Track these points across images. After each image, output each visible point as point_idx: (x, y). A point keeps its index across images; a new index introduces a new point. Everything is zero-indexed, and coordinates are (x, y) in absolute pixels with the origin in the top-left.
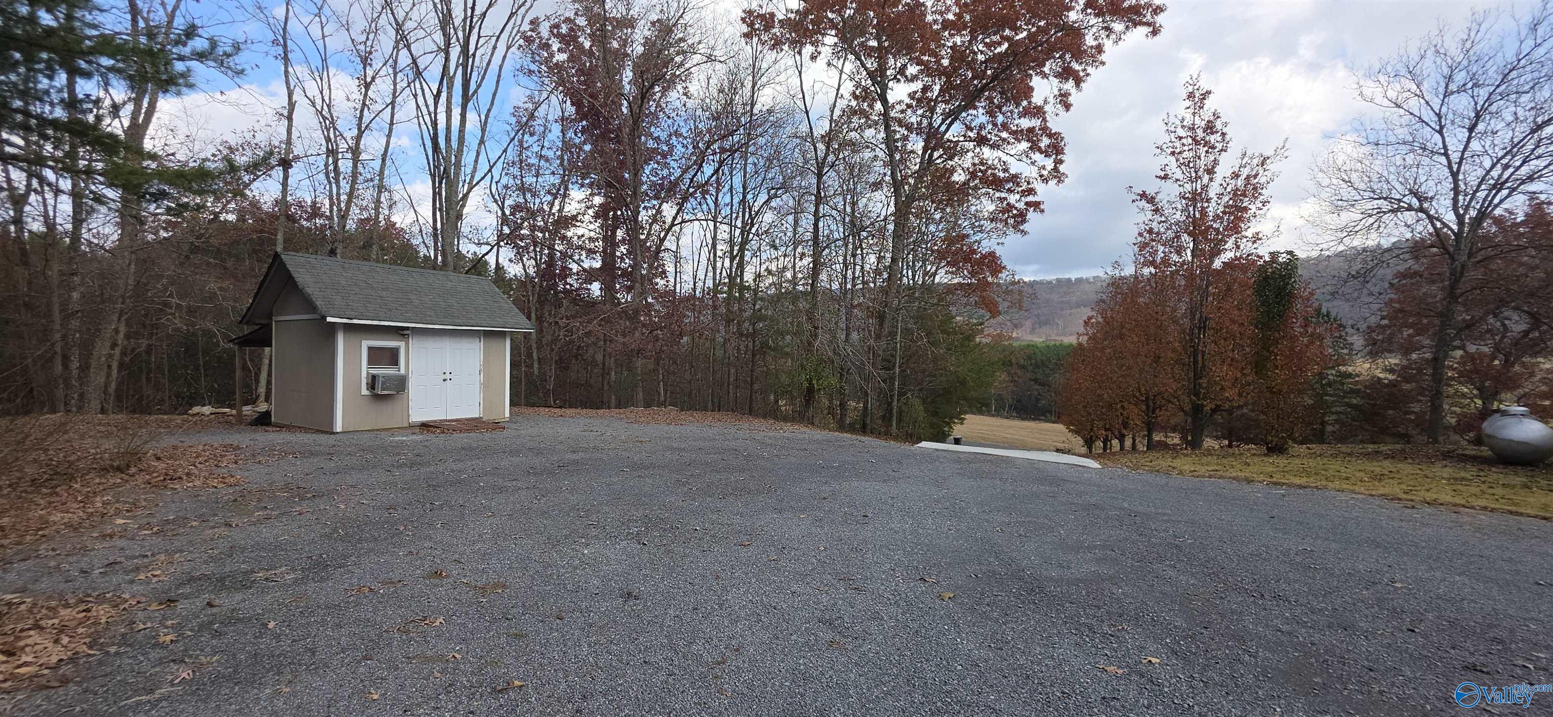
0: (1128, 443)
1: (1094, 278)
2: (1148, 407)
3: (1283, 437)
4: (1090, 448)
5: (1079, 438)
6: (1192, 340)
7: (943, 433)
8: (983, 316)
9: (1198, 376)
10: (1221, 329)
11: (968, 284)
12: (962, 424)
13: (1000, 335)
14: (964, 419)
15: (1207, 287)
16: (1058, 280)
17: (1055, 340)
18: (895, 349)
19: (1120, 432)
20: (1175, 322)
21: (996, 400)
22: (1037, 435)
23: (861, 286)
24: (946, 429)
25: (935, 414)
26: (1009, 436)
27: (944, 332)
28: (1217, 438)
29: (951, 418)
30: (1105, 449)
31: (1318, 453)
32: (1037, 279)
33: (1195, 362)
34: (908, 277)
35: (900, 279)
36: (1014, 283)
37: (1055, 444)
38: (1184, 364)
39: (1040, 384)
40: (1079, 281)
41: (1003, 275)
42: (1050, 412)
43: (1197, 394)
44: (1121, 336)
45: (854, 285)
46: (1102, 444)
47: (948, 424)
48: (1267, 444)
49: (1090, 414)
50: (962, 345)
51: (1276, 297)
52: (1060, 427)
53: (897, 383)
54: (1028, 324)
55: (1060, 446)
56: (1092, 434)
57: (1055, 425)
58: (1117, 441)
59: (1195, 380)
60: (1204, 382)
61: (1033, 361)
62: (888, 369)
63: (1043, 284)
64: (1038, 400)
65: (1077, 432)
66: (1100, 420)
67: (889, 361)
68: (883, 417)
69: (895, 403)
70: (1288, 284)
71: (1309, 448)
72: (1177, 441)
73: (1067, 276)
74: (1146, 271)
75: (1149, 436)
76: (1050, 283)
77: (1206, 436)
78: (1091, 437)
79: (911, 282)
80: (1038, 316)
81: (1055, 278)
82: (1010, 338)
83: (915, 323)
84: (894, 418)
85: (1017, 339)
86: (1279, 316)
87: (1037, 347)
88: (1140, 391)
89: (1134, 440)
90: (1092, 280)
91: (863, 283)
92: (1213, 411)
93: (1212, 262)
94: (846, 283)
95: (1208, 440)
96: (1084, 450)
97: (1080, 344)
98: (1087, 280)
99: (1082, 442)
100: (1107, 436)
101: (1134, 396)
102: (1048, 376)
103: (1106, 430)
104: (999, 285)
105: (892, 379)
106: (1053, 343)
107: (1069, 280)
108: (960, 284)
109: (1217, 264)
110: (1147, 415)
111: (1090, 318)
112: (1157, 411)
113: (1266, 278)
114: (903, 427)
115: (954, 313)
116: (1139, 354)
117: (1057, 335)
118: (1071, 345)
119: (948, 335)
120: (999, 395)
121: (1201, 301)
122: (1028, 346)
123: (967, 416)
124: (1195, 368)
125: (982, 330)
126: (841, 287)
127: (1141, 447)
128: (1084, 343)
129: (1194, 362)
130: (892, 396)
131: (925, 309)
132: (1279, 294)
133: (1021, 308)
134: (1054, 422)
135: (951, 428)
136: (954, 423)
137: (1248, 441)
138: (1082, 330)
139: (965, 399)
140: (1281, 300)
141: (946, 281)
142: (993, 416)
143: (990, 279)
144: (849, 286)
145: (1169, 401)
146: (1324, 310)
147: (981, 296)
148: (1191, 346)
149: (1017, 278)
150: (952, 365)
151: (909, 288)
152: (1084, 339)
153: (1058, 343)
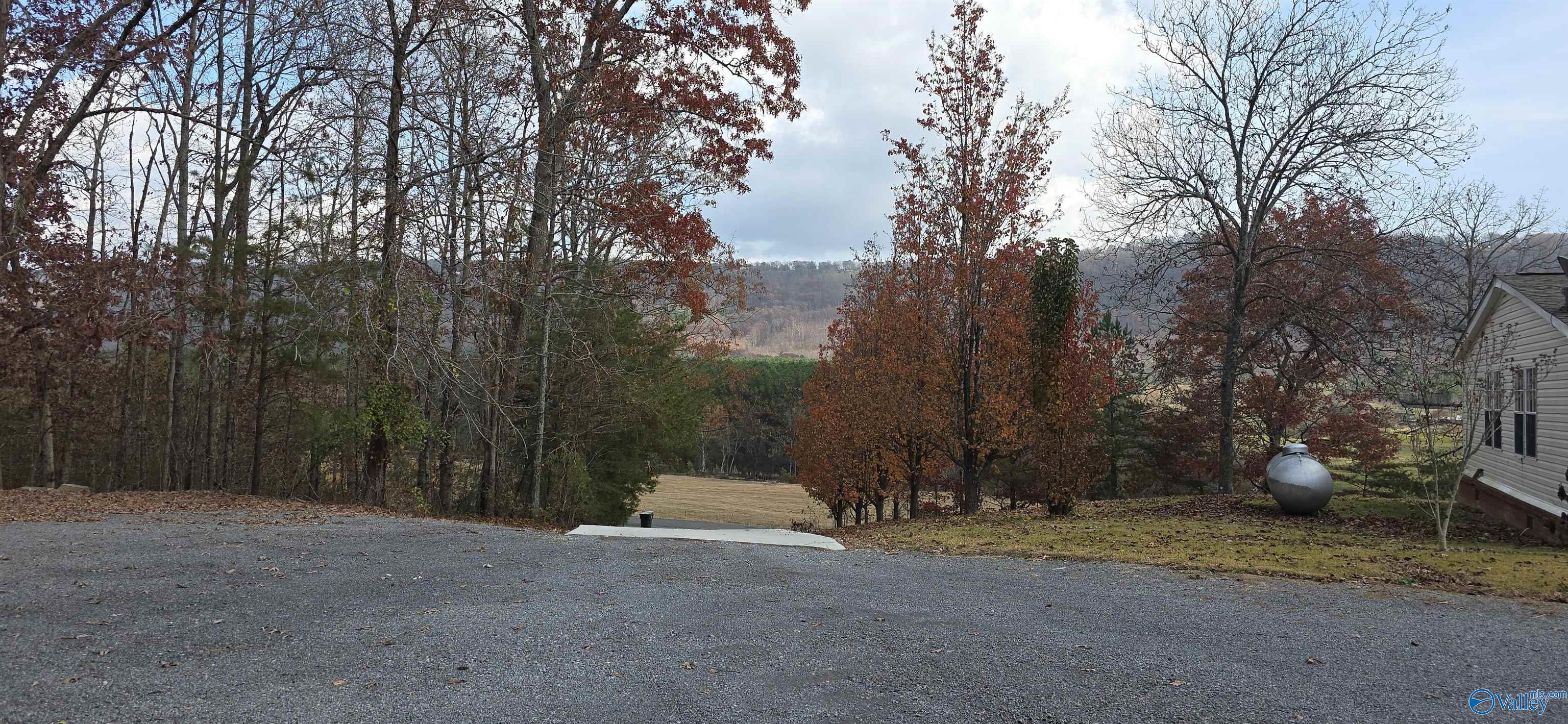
0: (888, 509)
1: (845, 263)
2: (911, 454)
3: (1066, 493)
4: (838, 520)
5: (824, 505)
6: (962, 357)
7: (622, 507)
8: (682, 317)
9: (970, 408)
10: (997, 343)
11: (660, 264)
12: (652, 491)
13: (712, 347)
14: (655, 482)
15: (979, 284)
16: (797, 265)
17: (793, 356)
18: (540, 367)
19: (876, 493)
20: (942, 332)
21: (708, 449)
22: (768, 504)
23: (479, 257)
24: (627, 501)
25: (610, 476)
26: (726, 507)
27: (623, 340)
28: (998, 496)
29: (635, 482)
30: (858, 521)
31: (1106, 511)
32: (768, 261)
33: (967, 389)
34: (564, 247)
35: (550, 248)
36: (732, 265)
37: (792, 515)
38: (953, 393)
39: (770, 422)
40: (825, 266)
41: (715, 252)
42: (786, 466)
43: (969, 435)
44: (876, 352)
45: (468, 256)
46: (854, 513)
47: (631, 493)
48: (1050, 502)
49: (837, 467)
50: (651, 363)
51: (1056, 301)
52: (798, 488)
53: (542, 427)
54: (755, 330)
55: (799, 518)
56: (841, 497)
57: (794, 486)
58: (874, 507)
59: (968, 413)
60: (976, 417)
61: (762, 388)
62: (527, 402)
63: (775, 269)
64: (768, 447)
65: (819, 496)
66: (851, 476)
67: (530, 387)
68: (519, 487)
69: (538, 461)
70: (1068, 284)
71: (1096, 506)
72: (950, 502)
73: (808, 260)
74: (907, 257)
75: (913, 498)
76: (785, 268)
77: (986, 494)
78: (840, 502)
79: (570, 254)
80: (769, 318)
81: (792, 260)
82: (727, 351)
83: (574, 325)
84: (538, 486)
85: (739, 352)
86: (1058, 326)
87: (768, 367)
88: (900, 432)
89: (896, 505)
90: (842, 267)
91: (484, 253)
92: (990, 457)
93: (985, 249)
94: (454, 252)
95: (987, 499)
96: (830, 523)
97: (824, 363)
98: (836, 266)
99: (827, 511)
100: (861, 500)
101: (893, 438)
102: (781, 410)
103: (859, 490)
104: (709, 268)
105: (535, 420)
106: (790, 359)
107: (812, 265)
108: (649, 263)
109: (991, 252)
110: (910, 466)
111: (837, 324)
112: (923, 459)
113: (1044, 275)
114: (552, 502)
115: (639, 309)
116: (898, 377)
117: (797, 347)
118: (811, 364)
119: (630, 346)
120: (712, 442)
121: (973, 304)
122: (755, 364)
123: (662, 478)
124: (967, 397)
125: (684, 340)
126: (444, 258)
127: (905, 514)
128: (829, 359)
129: (965, 389)
130: (532, 452)
131: (592, 302)
132: (1059, 297)
133: (742, 305)
134: (791, 482)
135: (635, 498)
136: (640, 489)
137: (1033, 499)
138: (826, 341)
139: (656, 448)
140: (1061, 305)
141: (628, 256)
142: (703, 475)
143: (695, 259)
144: (461, 254)
145: (937, 447)
146: (1113, 320)
147: (680, 284)
148: (961, 367)
149: (736, 257)
150: (633, 395)
151: (566, 265)
152: (829, 355)
153: (797, 360)
